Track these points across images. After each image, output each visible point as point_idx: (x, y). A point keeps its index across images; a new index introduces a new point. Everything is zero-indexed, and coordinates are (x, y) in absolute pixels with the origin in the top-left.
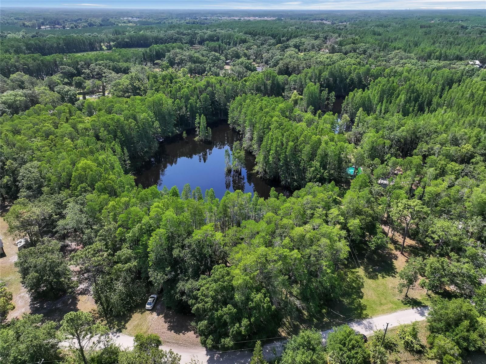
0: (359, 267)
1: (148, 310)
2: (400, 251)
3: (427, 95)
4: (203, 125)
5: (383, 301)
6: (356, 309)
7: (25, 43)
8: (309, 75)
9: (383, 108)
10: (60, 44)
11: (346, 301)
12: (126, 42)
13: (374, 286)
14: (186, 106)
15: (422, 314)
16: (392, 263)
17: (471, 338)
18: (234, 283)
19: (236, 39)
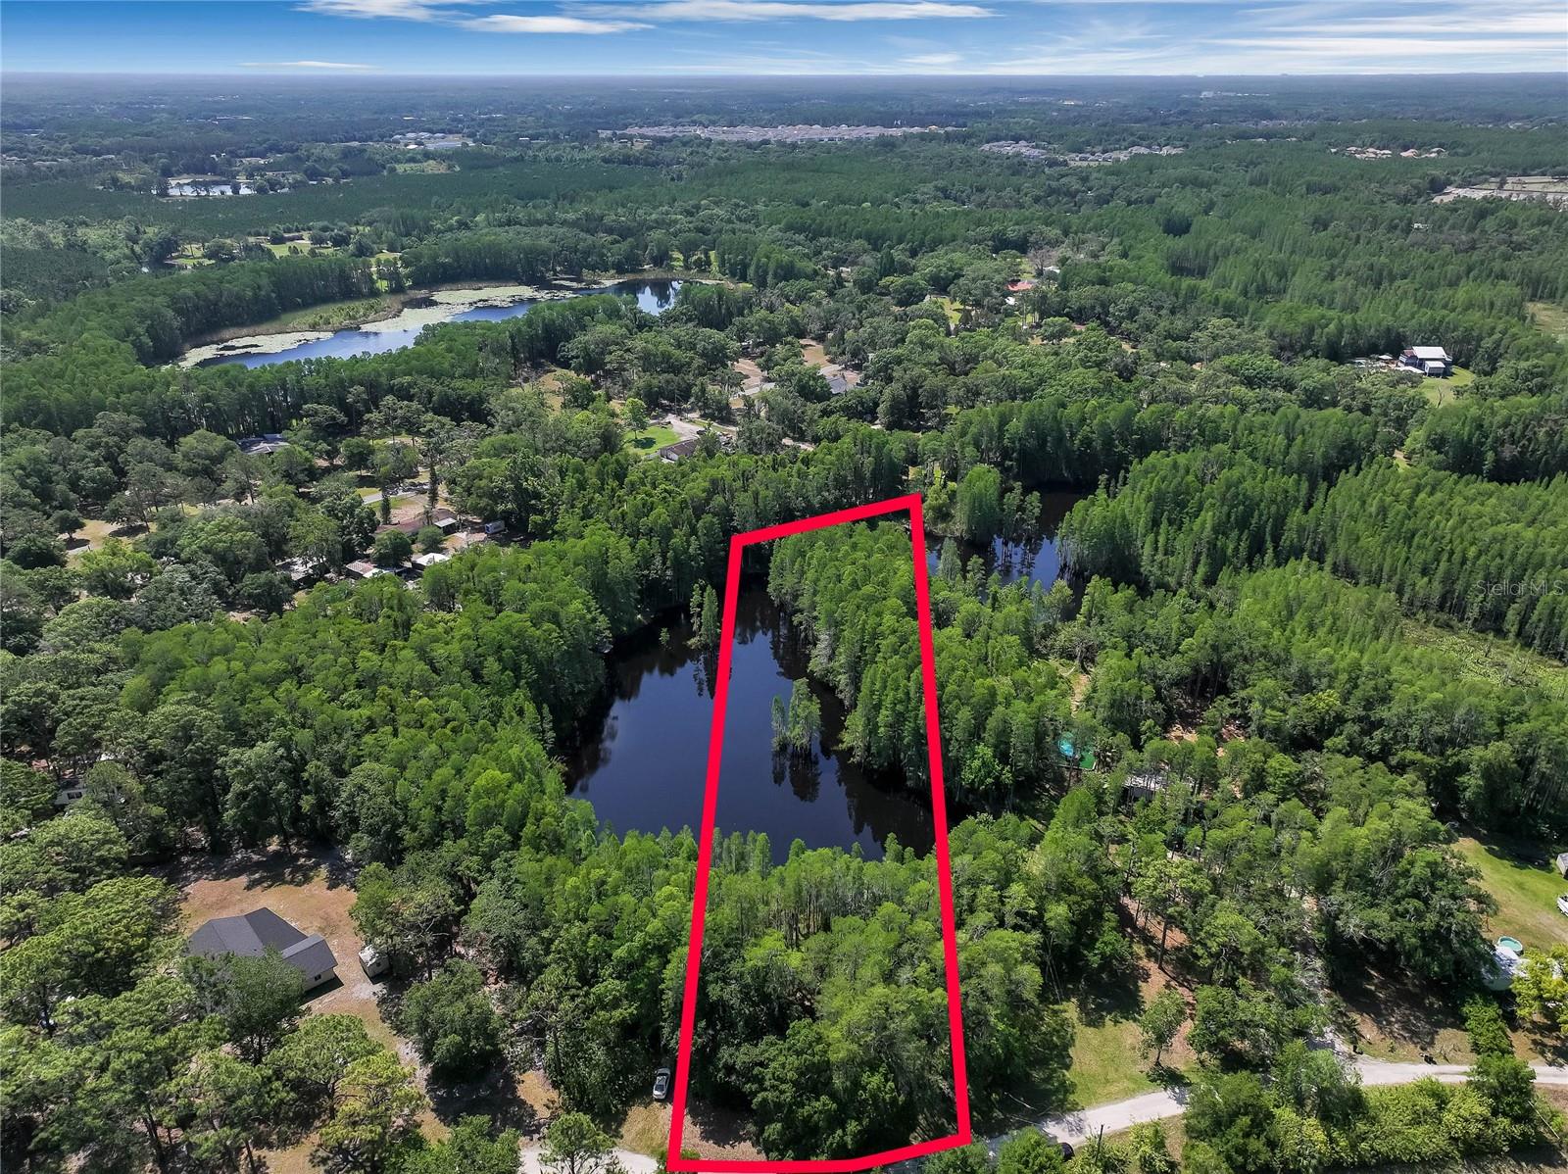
0: (1069, 1000)
1: (658, 1100)
2: (1156, 961)
3: (1273, 508)
4: (710, 609)
5: (1112, 1075)
6: (1057, 1091)
7: (170, 296)
8: (973, 430)
9: (1162, 539)
10: (259, 287)
11: (1037, 1075)
12: (443, 265)
13: (1095, 1042)
14: (664, 558)
15: (1180, 1101)
16: (1137, 989)
17: (1250, 1148)
18: (833, 1057)
19: (764, 260)
